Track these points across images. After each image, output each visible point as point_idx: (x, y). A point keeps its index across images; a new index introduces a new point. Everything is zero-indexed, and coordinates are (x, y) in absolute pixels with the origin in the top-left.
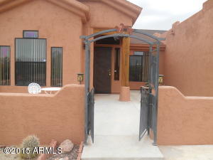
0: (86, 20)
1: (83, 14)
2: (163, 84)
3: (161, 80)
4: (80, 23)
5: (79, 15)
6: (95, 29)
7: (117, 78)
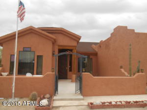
0: (54, 42)
1: (53, 40)
2: (85, 72)
3: (84, 70)
4: (51, 44)
5: (51, 40)
6: (59, 46)
7: (71, 70)
